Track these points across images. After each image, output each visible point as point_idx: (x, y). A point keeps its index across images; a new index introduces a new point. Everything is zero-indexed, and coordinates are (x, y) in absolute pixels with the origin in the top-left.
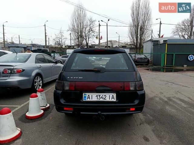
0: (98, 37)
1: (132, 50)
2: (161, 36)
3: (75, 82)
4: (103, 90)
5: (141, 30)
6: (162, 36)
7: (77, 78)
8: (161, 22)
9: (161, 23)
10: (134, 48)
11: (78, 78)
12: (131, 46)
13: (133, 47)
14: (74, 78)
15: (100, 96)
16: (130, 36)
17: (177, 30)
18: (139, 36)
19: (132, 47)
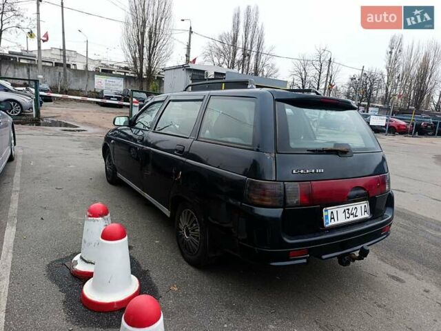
0: (35, 32)
1: (130, 83)
2: (191, 60)
3: (310, 181)
4: (357, 195)
5: (150, 37)
6: (194, 61)
7: (313, 171)
8: (191, 28)
9: (191, 32)
10: (134, 78)
11: (315, 172)
12: (125, 73)
13: (133, 75)
14: (308, 171)
15: (348, 209)
16: (126, 47)
17: (209, 52)
18: (145, 50)
19: (127, 74)
